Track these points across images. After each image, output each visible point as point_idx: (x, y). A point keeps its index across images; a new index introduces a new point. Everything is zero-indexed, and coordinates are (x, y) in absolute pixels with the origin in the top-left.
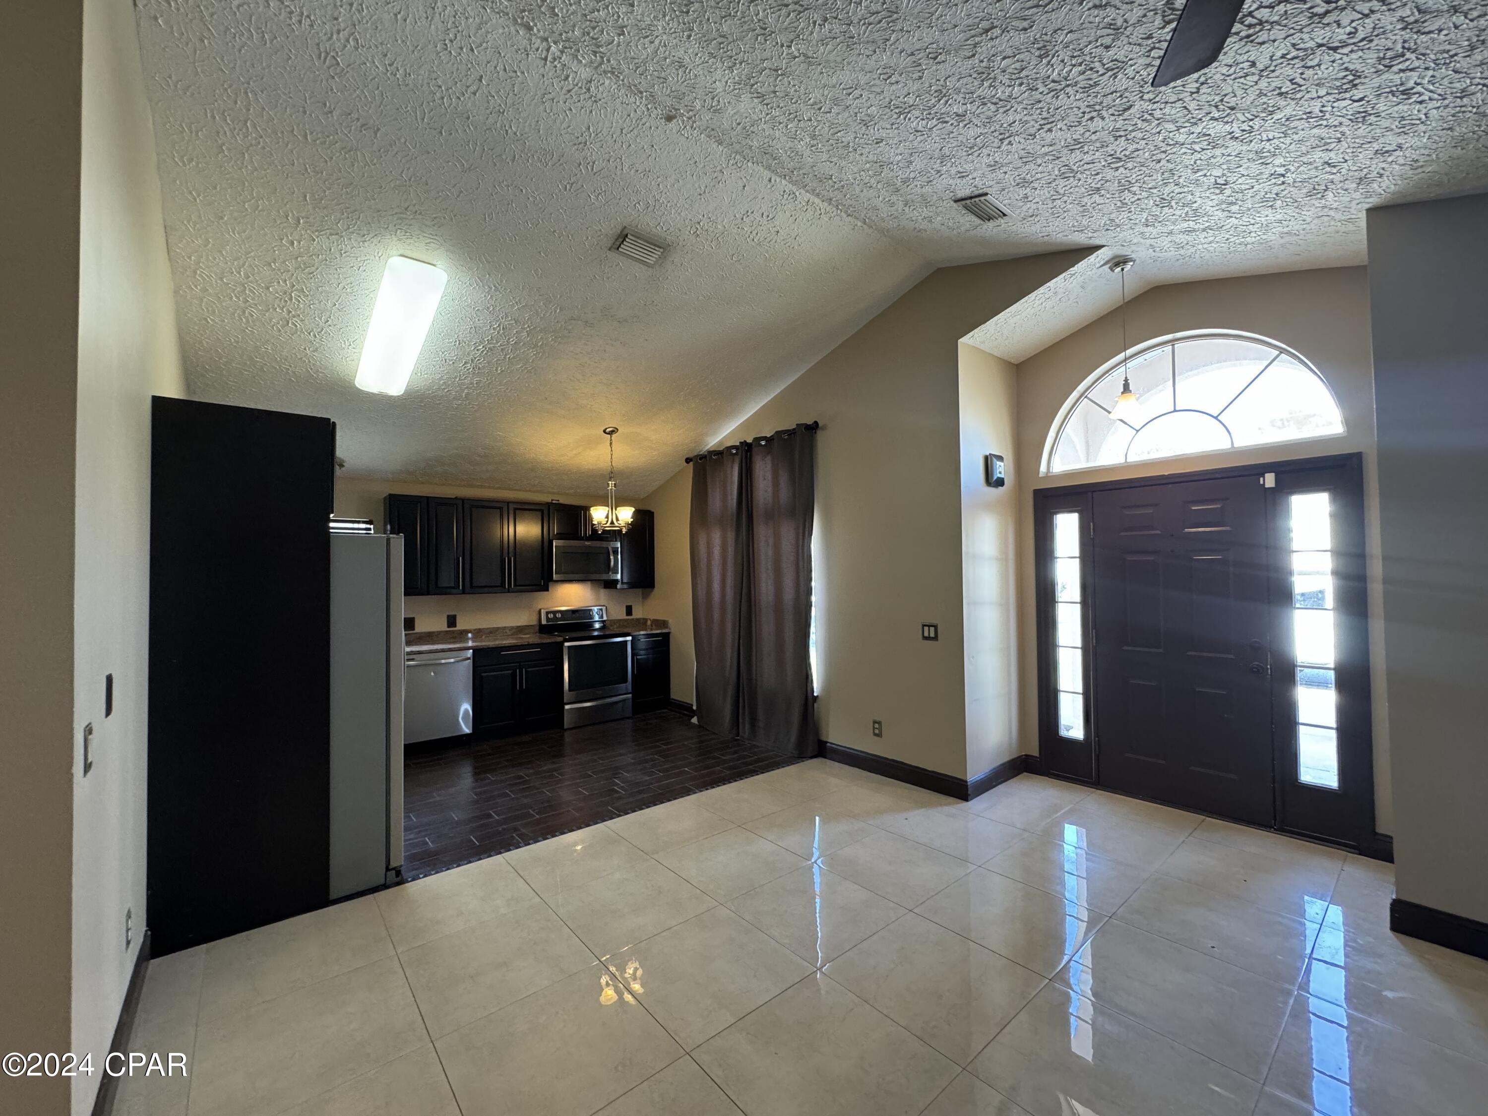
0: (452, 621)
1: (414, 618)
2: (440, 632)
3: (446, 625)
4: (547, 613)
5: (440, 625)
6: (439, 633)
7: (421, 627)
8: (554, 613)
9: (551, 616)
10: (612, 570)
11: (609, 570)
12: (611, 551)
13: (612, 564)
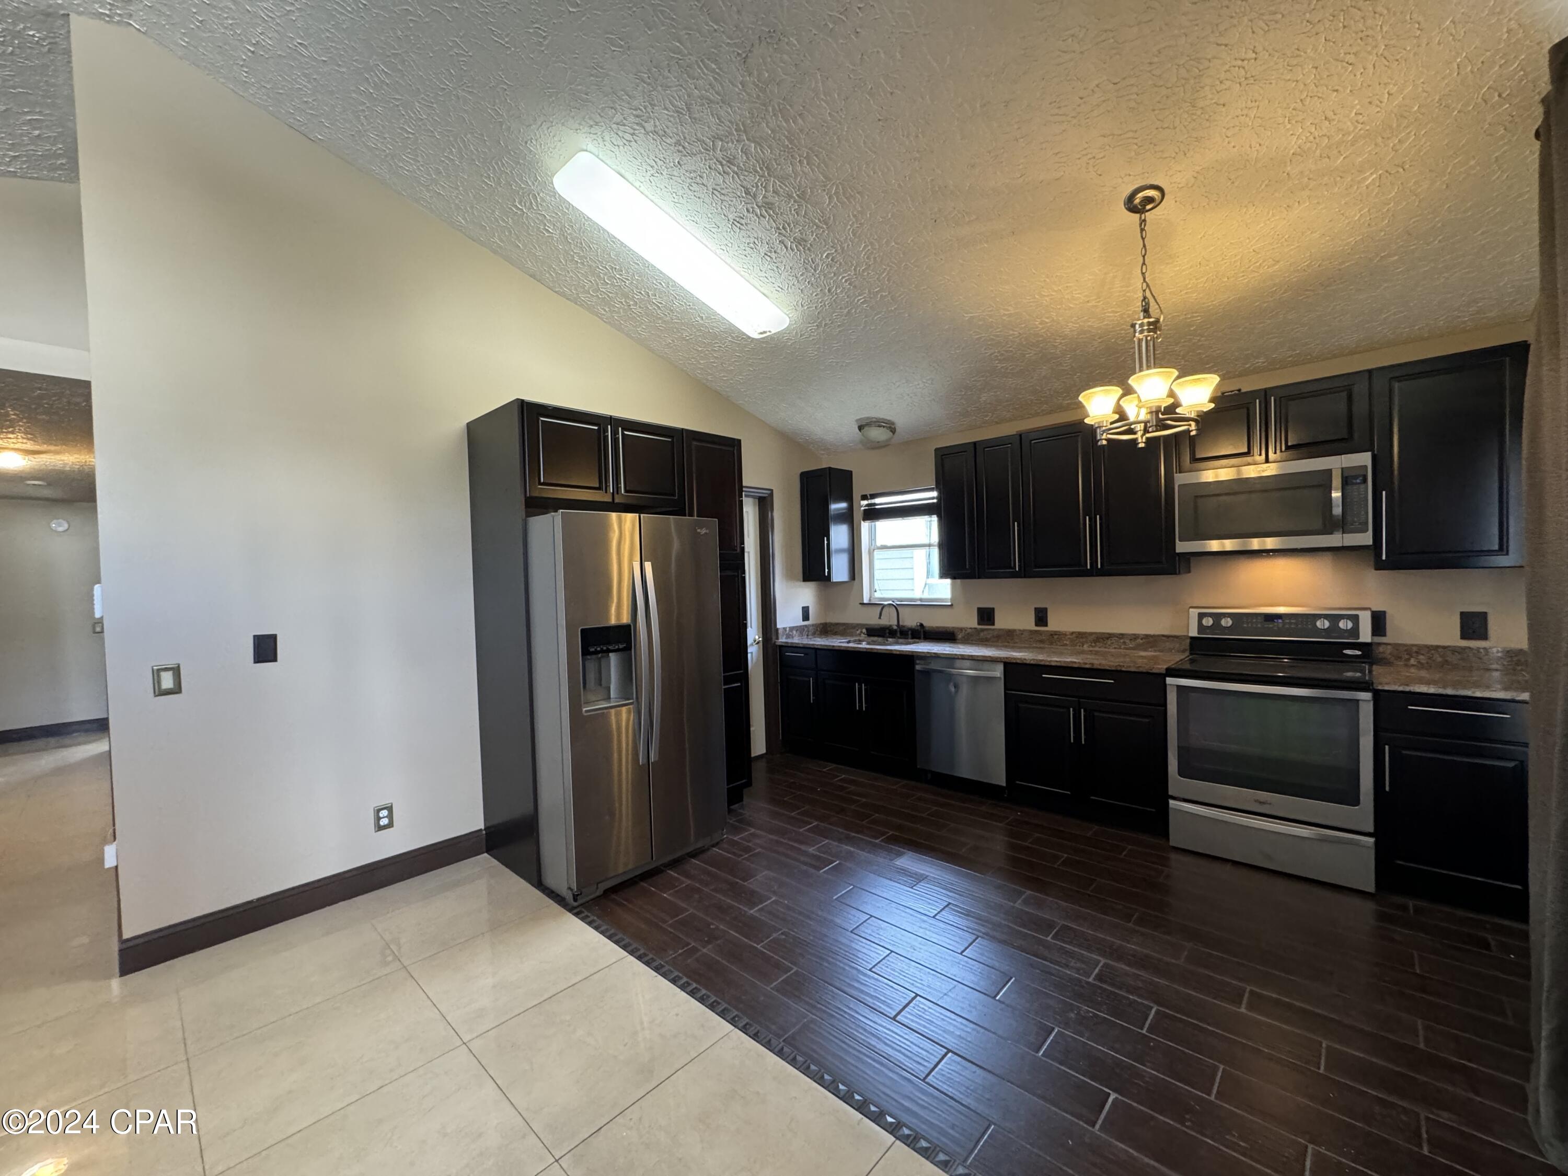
0: (1041, 617)
1: (993, 610)
2: (1024, 631)
3: (1033, 623)
4: (1201, 616)
5: (1027, 622)
6: (1022, 632)
7: (1002, 622)
8: (1217, 617)
9: (1207, 622)
10: (1342, 525)
11: (1330, 525)
12: (1337, 481)
13: (1337, 510)
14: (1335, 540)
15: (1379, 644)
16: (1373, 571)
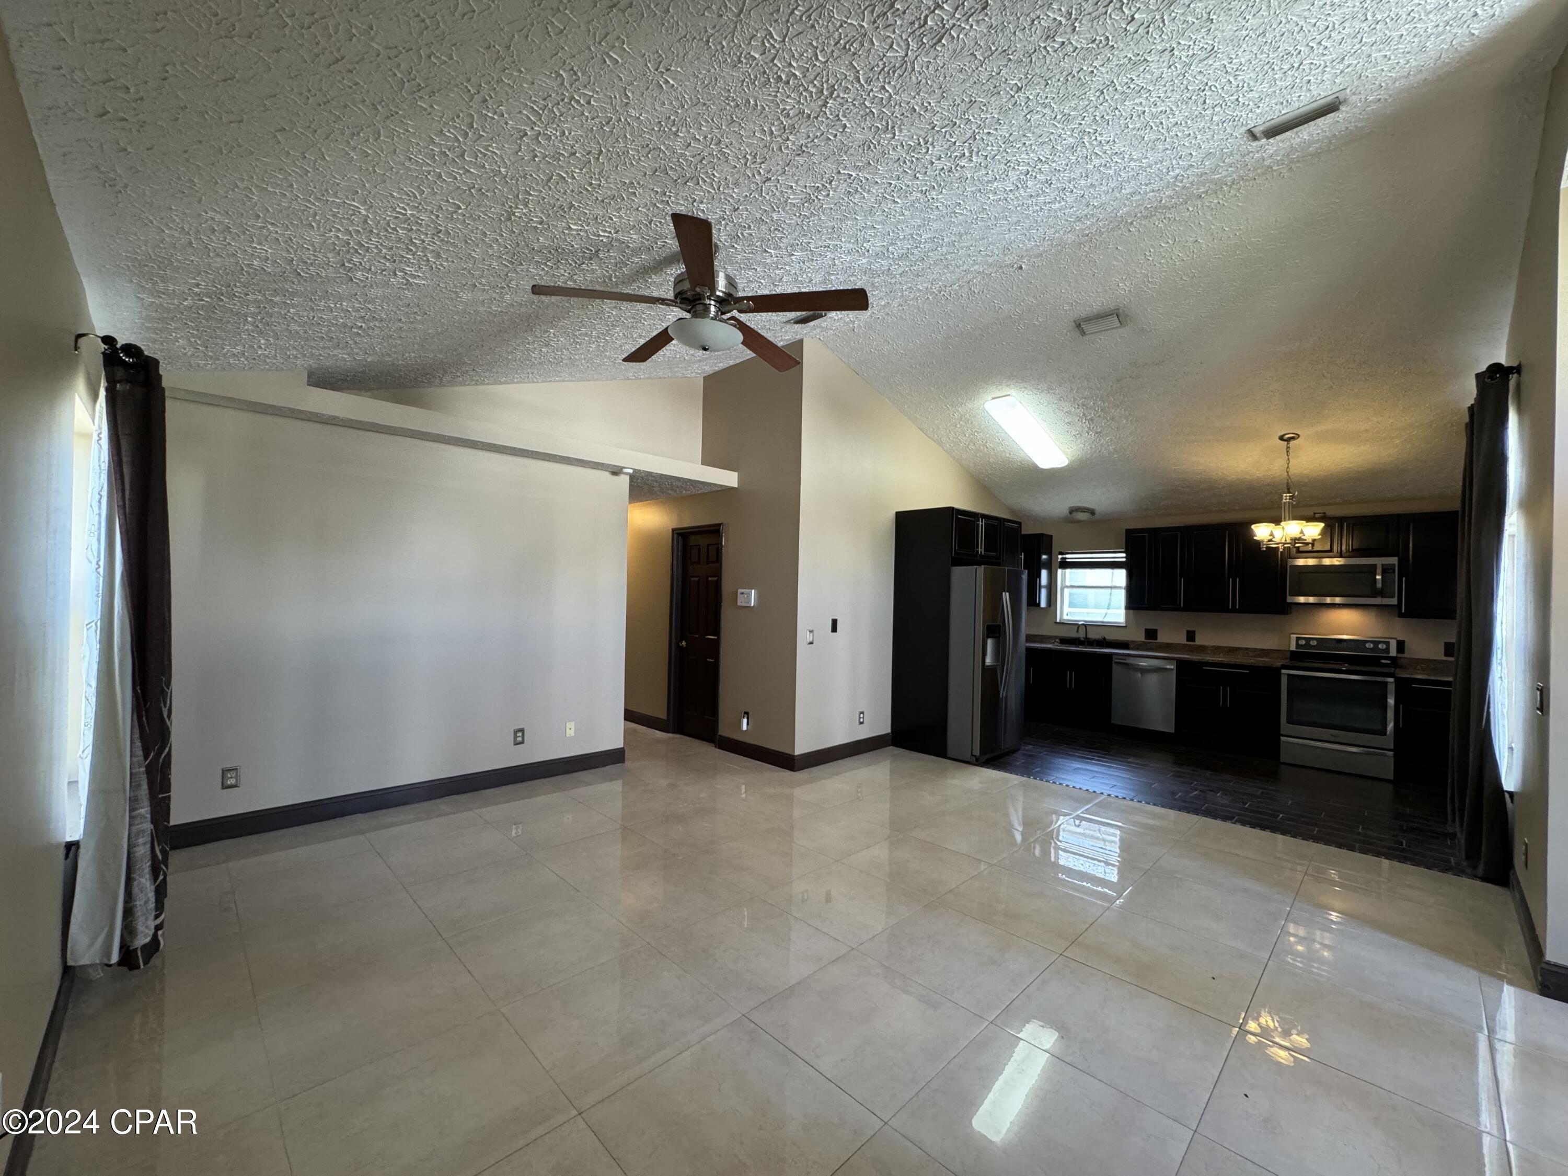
0: (1191, 636)
1: (1157, 631)
2: (1179, 642)
3: (1186, 640)
4: (1298, 639)
5: (1181, 639)
6: (1177, 645)
7: (1162, 638)
8: (1308, 640)
9: (1303, 642)
10: (1381, 593)
11: (1376, 593)
12: (1379, 570)
13: (1379, 585)
14: (1378, 601)
15: (1401, 658)
16: (1398, 619)
